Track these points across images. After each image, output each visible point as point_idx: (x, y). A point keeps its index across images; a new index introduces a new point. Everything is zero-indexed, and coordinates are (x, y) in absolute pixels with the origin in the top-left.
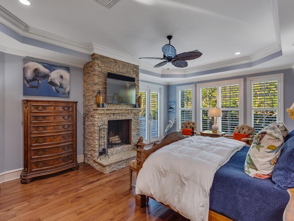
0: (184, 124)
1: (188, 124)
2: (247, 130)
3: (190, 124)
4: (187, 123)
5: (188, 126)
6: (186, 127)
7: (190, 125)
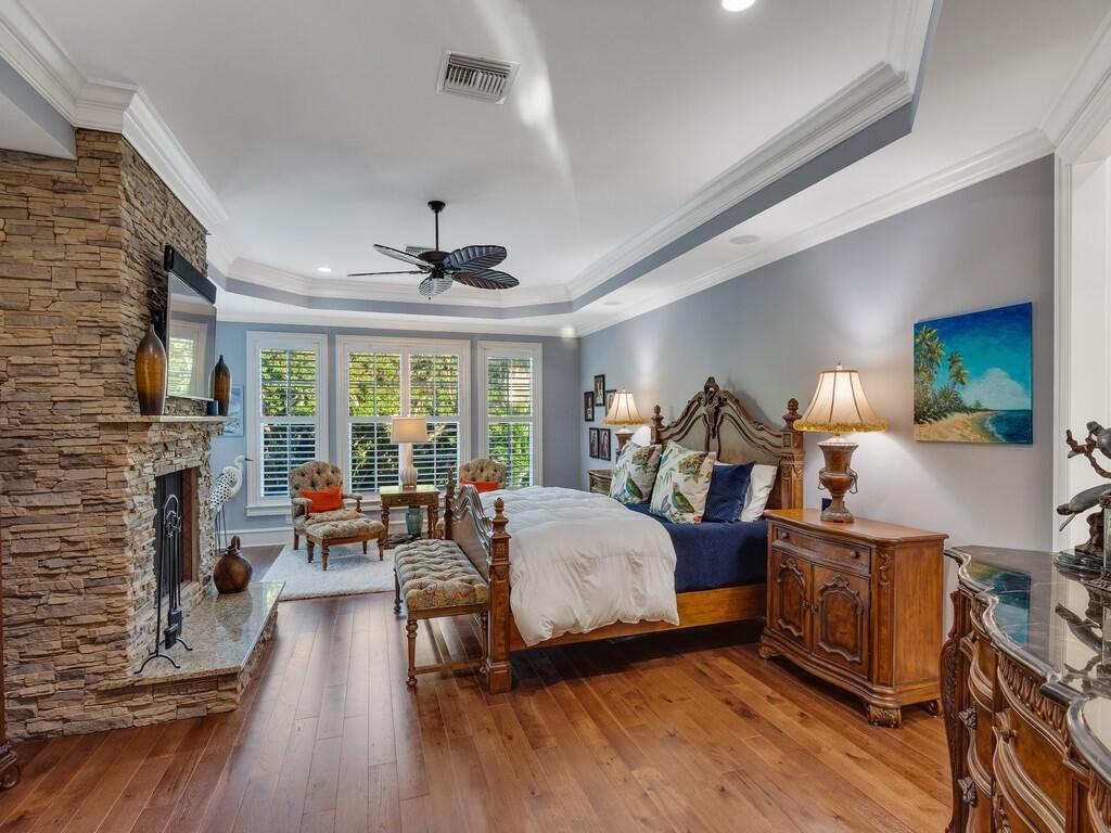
0: (303, 475)
1: (318, 473)
2: (492, 472)
3: (324, 471)
4: (315, 469)
5: (320, 480)
6: (313, 485)
7: (324, 475)
